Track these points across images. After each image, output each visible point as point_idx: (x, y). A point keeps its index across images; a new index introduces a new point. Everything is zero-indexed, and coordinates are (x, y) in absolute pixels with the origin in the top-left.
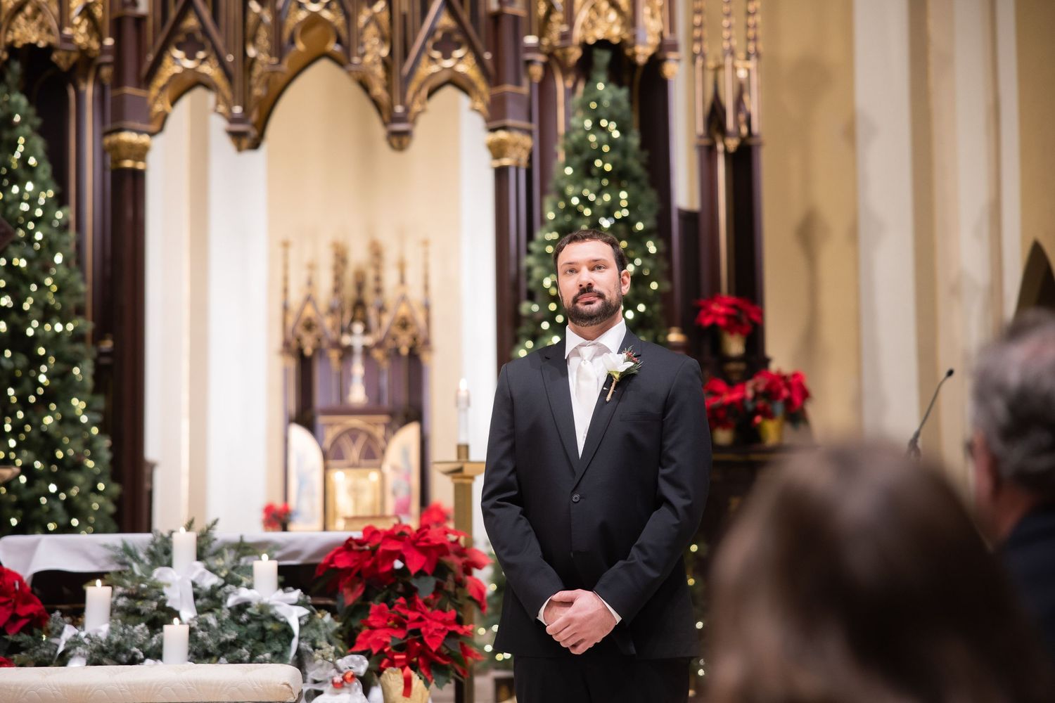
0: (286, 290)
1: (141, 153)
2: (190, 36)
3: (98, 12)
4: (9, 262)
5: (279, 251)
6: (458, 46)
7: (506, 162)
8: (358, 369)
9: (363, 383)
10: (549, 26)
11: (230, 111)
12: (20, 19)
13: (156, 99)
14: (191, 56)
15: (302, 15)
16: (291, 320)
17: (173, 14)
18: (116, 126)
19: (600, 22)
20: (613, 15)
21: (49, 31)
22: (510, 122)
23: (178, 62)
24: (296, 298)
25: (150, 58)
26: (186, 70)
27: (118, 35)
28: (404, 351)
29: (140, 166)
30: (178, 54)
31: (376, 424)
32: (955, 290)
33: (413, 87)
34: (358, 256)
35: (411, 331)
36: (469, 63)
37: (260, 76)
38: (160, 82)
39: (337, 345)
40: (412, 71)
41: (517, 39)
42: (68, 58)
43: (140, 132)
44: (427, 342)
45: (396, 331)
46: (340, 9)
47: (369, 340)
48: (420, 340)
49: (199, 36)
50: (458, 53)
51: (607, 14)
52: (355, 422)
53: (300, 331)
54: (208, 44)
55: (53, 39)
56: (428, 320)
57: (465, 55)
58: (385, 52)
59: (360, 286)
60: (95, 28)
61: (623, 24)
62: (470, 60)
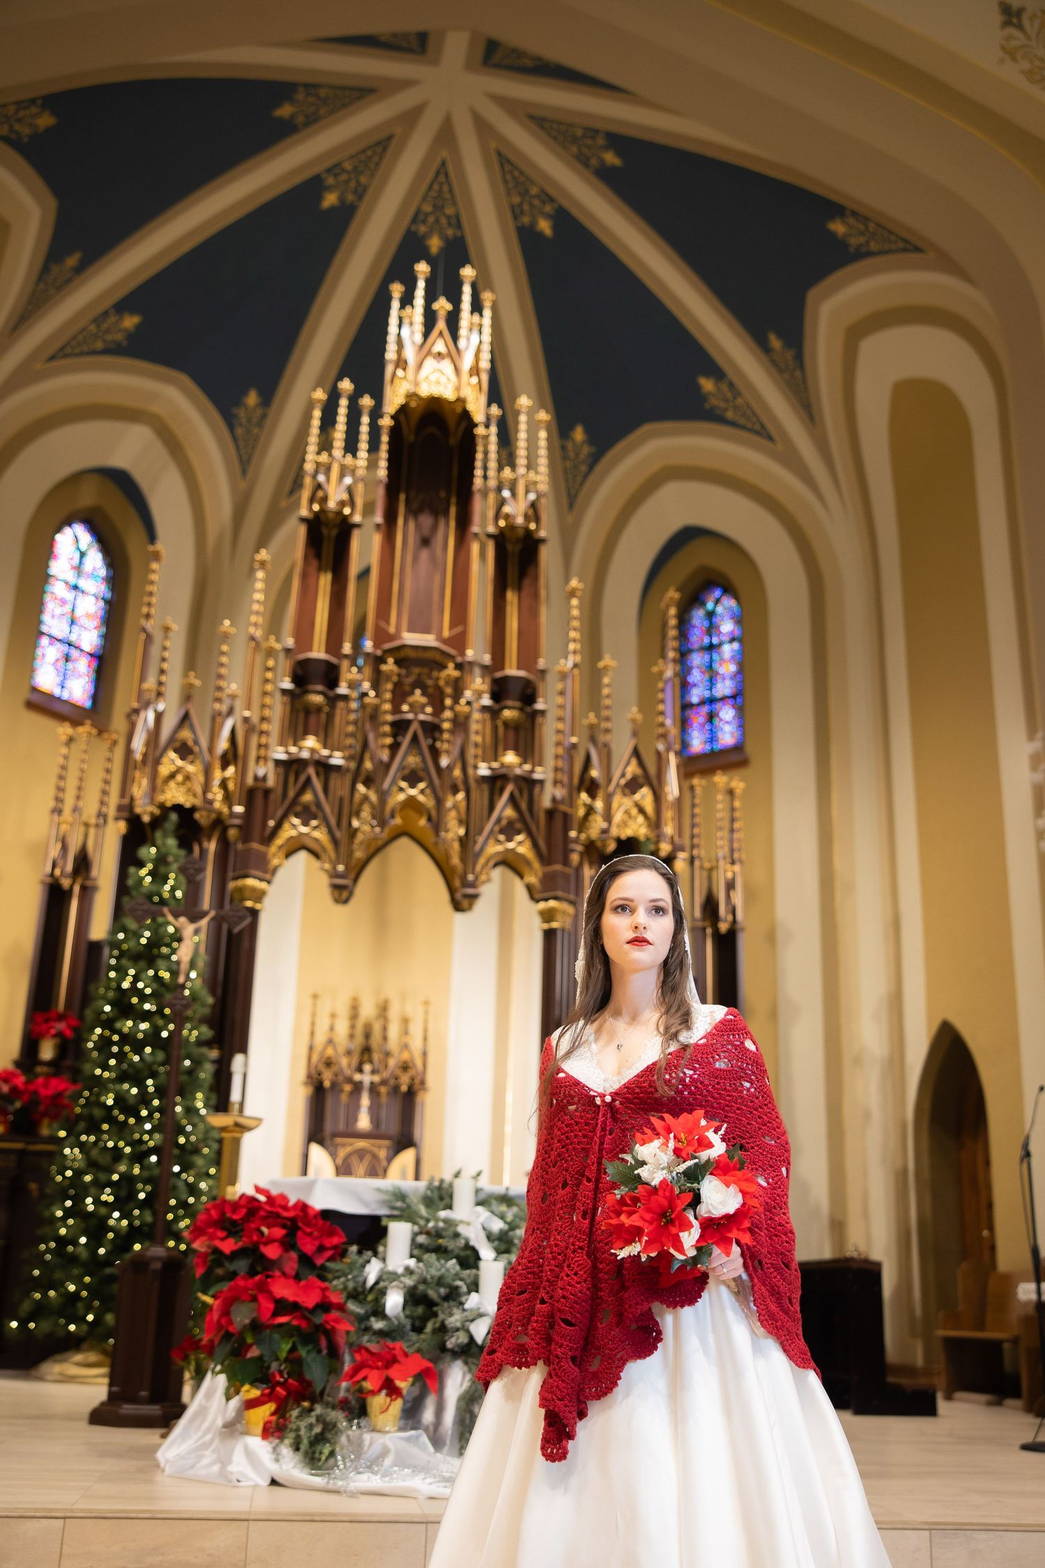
0: (312, 1033)
1: (259, 896)
2: (306, 808)
3: (231, 786)
4: (156, 974)
5: (309, 1002)
6: (519, 833)
7: (555, 925)
8: (365, 1101)
9: (369, 1113)
10: (587, 824)
11: (335, 868)
12: (172, 784)
13: (274, 855)
14: (305, 824)
15: (401, 797)
16: (315, 1058)
17: (291, 794)
18: (241, 872)
19: (630, 823)
20: (641, 819)
21: (195, 795)
22: (560, 893)
23: (294, 828)
24: (320, 1039)
25: (271, 823)
26: (301, 834)
27: (249, 805)
28: (404, 1088)
29: (258, 906)
30: (296, 821)
31: (380, 1147)
32: (858, 1061)
33: (482, 861)
34: (368, 1011)
35: (411, 1072)
36: (527, 846)
37: (362, 843)
38: (279, 841)
39: (349, 1080)
40: (482, 850)
41: (566, 830)
42: (208, 817)
43: (261, 880)
44: (423, 1083)
45: (399, 1072)
46: (433, 795)
47: (376, 1079)
48: (417, 1082)
49: (314, 808)
50: (520, 838)
51: (635, 818)
52: (361, 1144)
53: (322, 1067)
54: (320, 814)
55: (198, 802)
56: (425, 1065)
57: (525, 840)
58: (462, 832)
59: (367, 1035)
60: (228, 798)
61: (649, 826)
62: (528, 844)
